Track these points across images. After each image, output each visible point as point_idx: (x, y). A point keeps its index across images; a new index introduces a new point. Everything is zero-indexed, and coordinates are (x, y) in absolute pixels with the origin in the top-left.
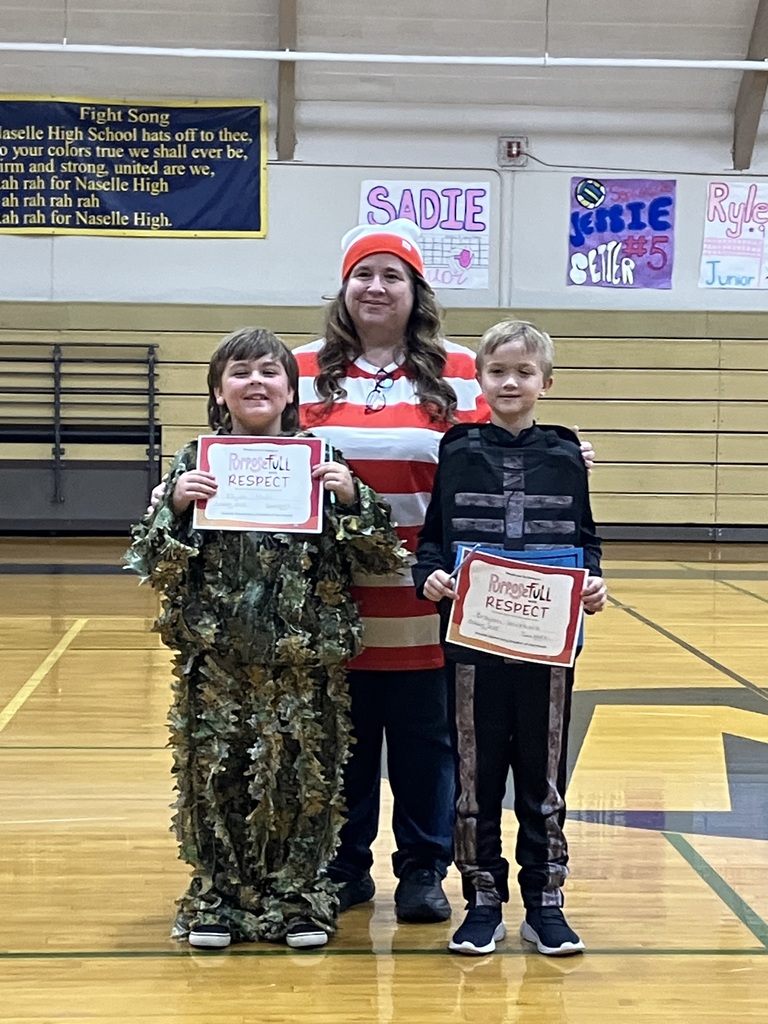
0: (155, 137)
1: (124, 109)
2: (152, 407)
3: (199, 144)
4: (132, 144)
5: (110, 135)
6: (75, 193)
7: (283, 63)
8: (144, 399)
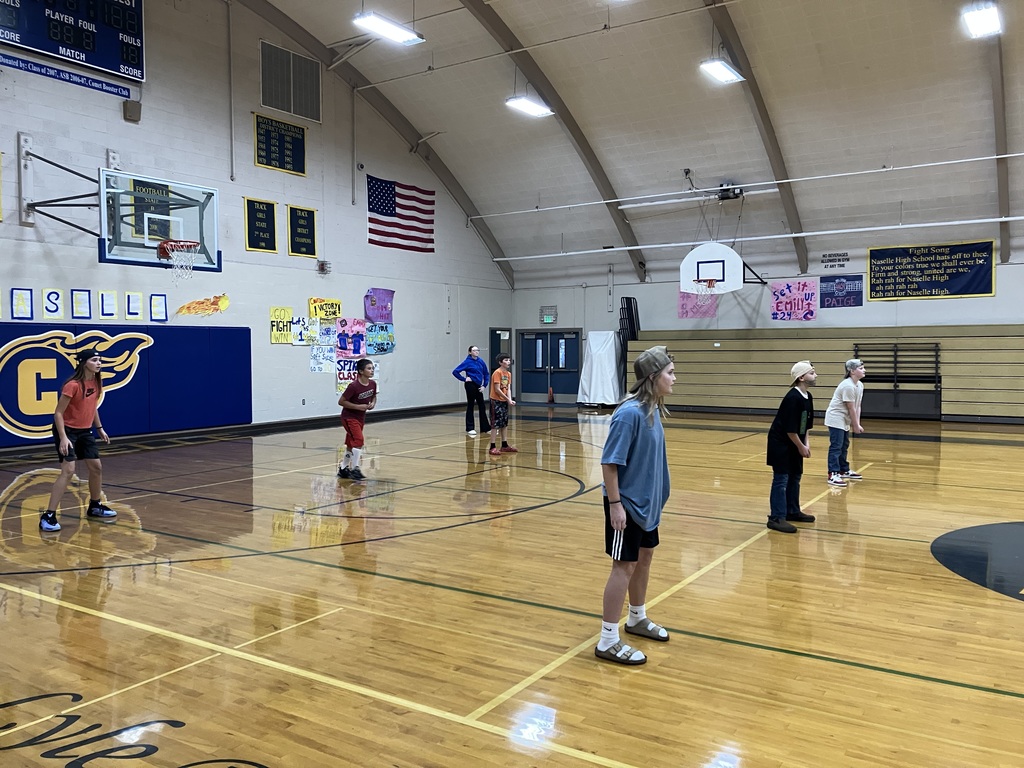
0: (943, 258)
1: (929, 248)
2: (937, 368)
3: (963, 259)
4: (932, 262)
5: (922, 259)
6: (906, 283)
7: (1001, 223)
8: (934, 365)
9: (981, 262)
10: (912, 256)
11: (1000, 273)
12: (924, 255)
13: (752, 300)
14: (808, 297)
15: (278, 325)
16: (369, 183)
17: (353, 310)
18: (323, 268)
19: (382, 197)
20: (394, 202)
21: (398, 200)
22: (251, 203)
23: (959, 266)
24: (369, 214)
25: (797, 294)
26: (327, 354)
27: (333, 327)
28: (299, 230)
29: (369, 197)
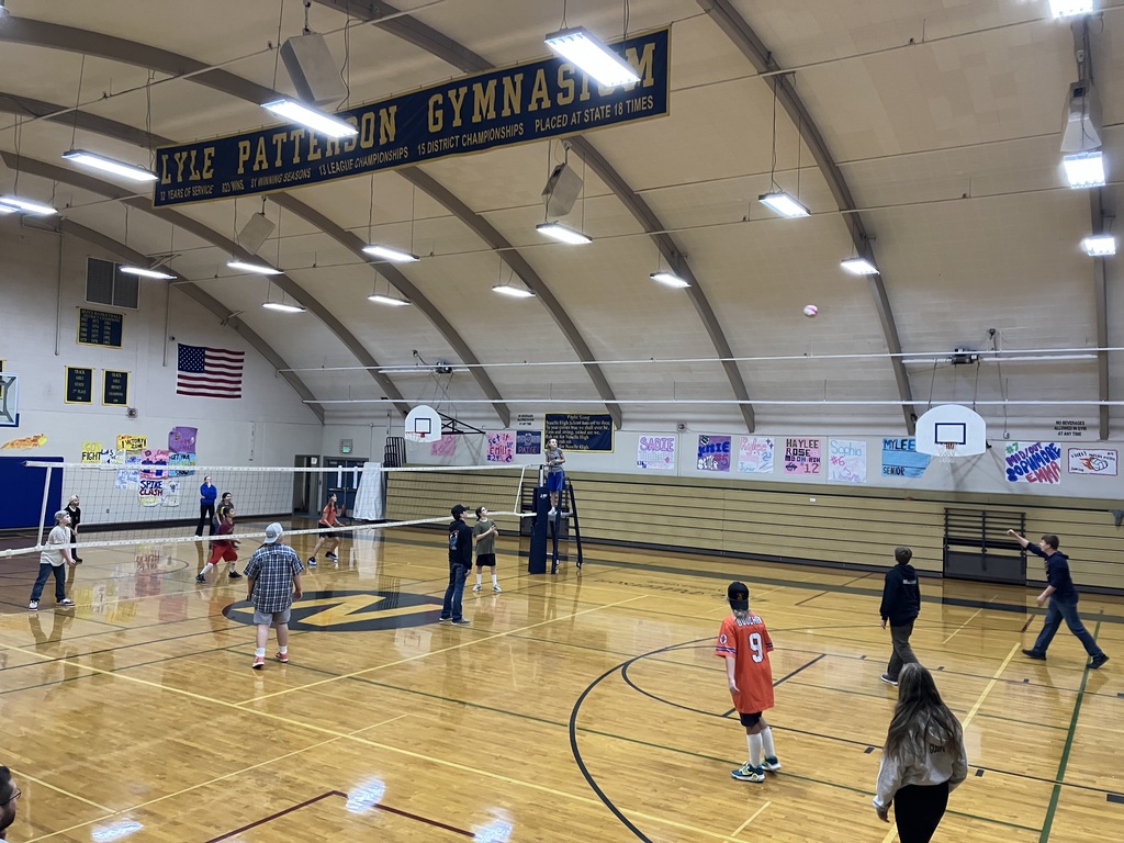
0: (585, 423)
1: (579, 415)
3: (596, 425)
4: (580, 426)
5: (575, 423)
6: (565, 439)
7: (610, 403)
9: (605, 428)
10: (569, 420)
11: (617, 437)
12: (576, 420)
13: (476, 445)
14: (510, 445)
15: (89, 454)
16: (180, 350)
17: (159, 442)
18: (132, 413)
19: (191, 359)
20: (204, 362)
21: (207, 360)
22: (71, 371)
23: (594, 430)
24: (178, 372)
25: (503, 443)
26: (131, 476)
27: (138, 456)
28: (113, 387)
29: (179, 360)
